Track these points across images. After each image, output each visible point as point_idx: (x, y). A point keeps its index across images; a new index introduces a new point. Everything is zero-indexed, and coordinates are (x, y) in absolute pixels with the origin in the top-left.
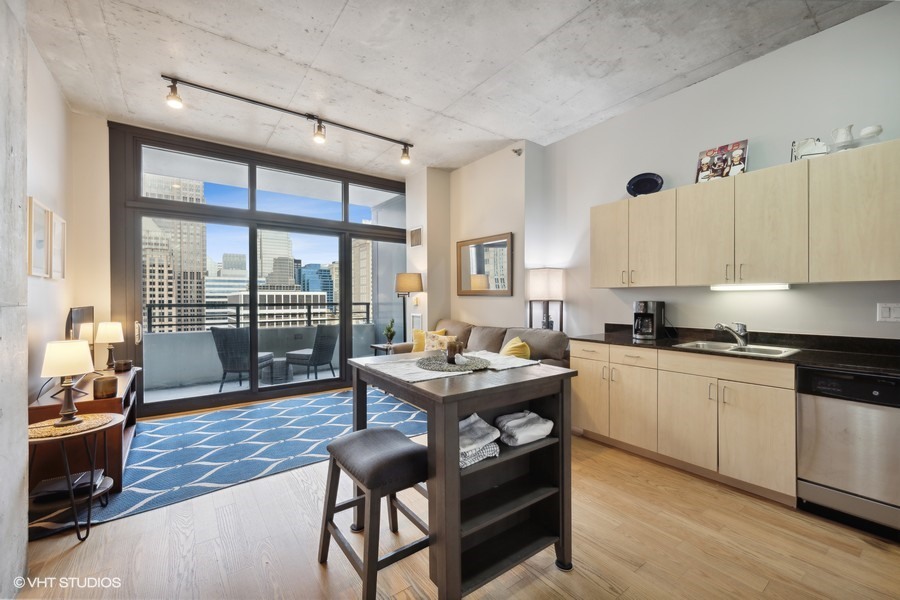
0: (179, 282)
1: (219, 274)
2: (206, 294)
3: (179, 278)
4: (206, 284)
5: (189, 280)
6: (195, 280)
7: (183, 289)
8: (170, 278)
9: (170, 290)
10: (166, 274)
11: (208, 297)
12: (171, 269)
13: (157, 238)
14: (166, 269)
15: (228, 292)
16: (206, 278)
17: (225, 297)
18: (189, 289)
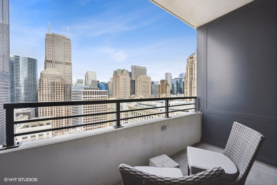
0: (64, 87)
1: (76, 85)
2: (72, 91)
4: (72, 88)
5: (67, 87)
6: (69, 87)
7: (65, 89)
8: (62, 86)
9: (62, 90)
13: (58, 75)
14: (61, 84)
15: (78, 90)
16: (72, 86)
17: (78, 92)
18: (67, 89)
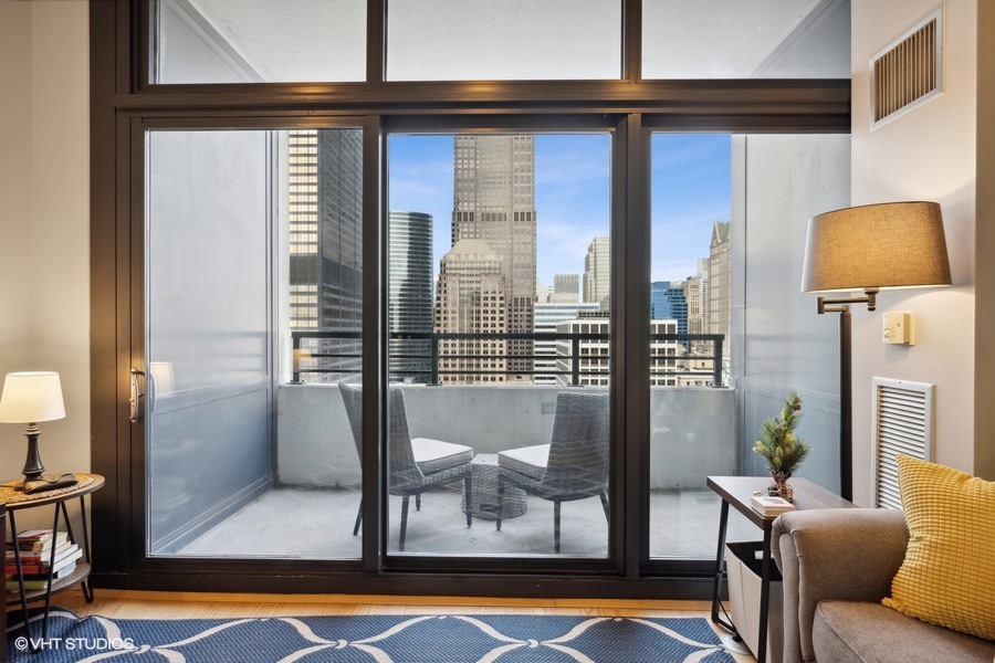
0: (510, 310)
1: (549, 299)
2: (536, 324)
3: (510, 305)
4: (536, 311)
5: (519, 308)
6: (526, 308)
7: (513, 318)
8: (501, 305)
9: (501, 319)
10: (498, 302)
11: (537, 327)
12: (502, 295)
13: (490, 262)
14: (498, 296)
15: (559, 320)
16: (536, 304)
17: (554, 327)
18: (519, 318)
